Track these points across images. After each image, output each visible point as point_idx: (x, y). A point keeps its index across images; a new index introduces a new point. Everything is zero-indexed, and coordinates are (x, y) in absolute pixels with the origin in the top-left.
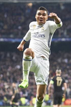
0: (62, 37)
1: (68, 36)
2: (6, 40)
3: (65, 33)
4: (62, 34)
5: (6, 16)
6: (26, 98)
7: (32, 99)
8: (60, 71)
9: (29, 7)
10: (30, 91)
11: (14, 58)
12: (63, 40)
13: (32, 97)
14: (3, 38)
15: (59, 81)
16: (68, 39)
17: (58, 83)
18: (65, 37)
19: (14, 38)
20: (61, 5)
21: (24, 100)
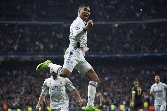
0: (144, 53)
1: (149, 52)
2: (96, 56)
3: (147, 49)
4: (144, 50)
5: (95, 35)
6: (115, 105)
7: (120, 106)
8: (137, 82)
9: (115, 28)
10: (118, 99)
11: (103, 71)
12: (146, 54)
13: (120, 104)
14: (94, 54)
15: (139, 91)
16: (149, 54)
17: (138, 92)
18: (147, 53)
19: (103, 54)
20: (143, 24)
21: (113, 107)
